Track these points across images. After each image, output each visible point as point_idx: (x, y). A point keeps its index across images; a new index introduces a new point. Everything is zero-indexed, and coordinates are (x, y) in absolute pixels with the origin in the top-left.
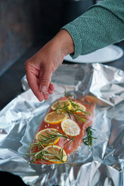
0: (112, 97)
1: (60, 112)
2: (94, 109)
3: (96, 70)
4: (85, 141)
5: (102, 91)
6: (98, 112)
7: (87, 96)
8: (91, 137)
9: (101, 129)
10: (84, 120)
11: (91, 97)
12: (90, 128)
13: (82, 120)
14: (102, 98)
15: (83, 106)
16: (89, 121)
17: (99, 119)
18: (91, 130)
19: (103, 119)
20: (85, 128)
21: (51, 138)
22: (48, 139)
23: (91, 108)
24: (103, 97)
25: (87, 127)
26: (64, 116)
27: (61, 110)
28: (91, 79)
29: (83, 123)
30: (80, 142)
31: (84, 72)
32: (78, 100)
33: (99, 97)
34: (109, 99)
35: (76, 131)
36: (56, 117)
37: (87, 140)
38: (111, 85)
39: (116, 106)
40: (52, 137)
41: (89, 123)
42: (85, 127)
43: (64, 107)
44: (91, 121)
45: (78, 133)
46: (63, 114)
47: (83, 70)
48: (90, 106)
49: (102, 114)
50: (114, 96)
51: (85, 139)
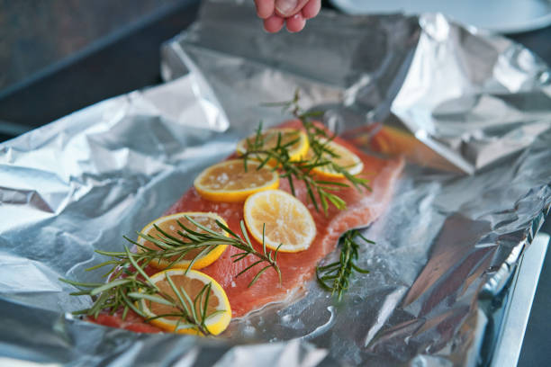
0: (472, 139)
1: (258, 164)
2: (394, 177)
3: (430, 37)
4: (322, 275)
5: (438, 117)
6: (409, 186)
7: (380, 128)
8: (350, 265)
9: (395, 244)
10: (337, 201)
11: (392, 132)
12: (356, 232)
13: (330, 203)
14: (433, 138)
15: (356, 159)
16: (355, 210)
17: (403, 209)
18: (359, 240)
19: (418, 212)
20: (335, 231)
21: (188, 244)
22: (176, 246)
23: (387, 169)
24: (437, 136)
25: (347, 229)
26: (269, 178)
27: (263, 157)
28: (404, 66)
29: (334, 213)
30: (301, 277)
31: (384, 44)
32: (348, 139)
33: (421, 135)
34: (456, 143)
35: (299, 236)
36: (240, 177)
37: (331, 274)
38: (478, 97)
39: (479, 173)
40: (194, 241)
41: (355, 214)
42: (337, 228)
43: (276, 150)
44: (366, 209)
45: (305, 242)
46: (266, 171)
47: (385, 34)
48: (384, 164)
49: (422, 193)
50: (479, 135)
51: (323, 269)
